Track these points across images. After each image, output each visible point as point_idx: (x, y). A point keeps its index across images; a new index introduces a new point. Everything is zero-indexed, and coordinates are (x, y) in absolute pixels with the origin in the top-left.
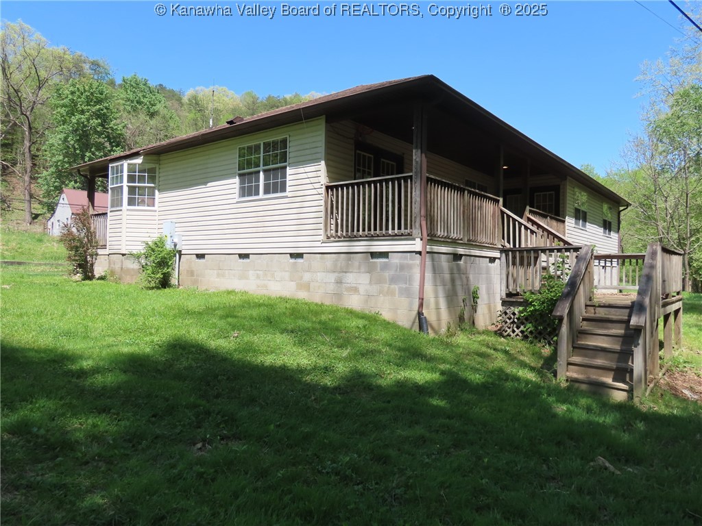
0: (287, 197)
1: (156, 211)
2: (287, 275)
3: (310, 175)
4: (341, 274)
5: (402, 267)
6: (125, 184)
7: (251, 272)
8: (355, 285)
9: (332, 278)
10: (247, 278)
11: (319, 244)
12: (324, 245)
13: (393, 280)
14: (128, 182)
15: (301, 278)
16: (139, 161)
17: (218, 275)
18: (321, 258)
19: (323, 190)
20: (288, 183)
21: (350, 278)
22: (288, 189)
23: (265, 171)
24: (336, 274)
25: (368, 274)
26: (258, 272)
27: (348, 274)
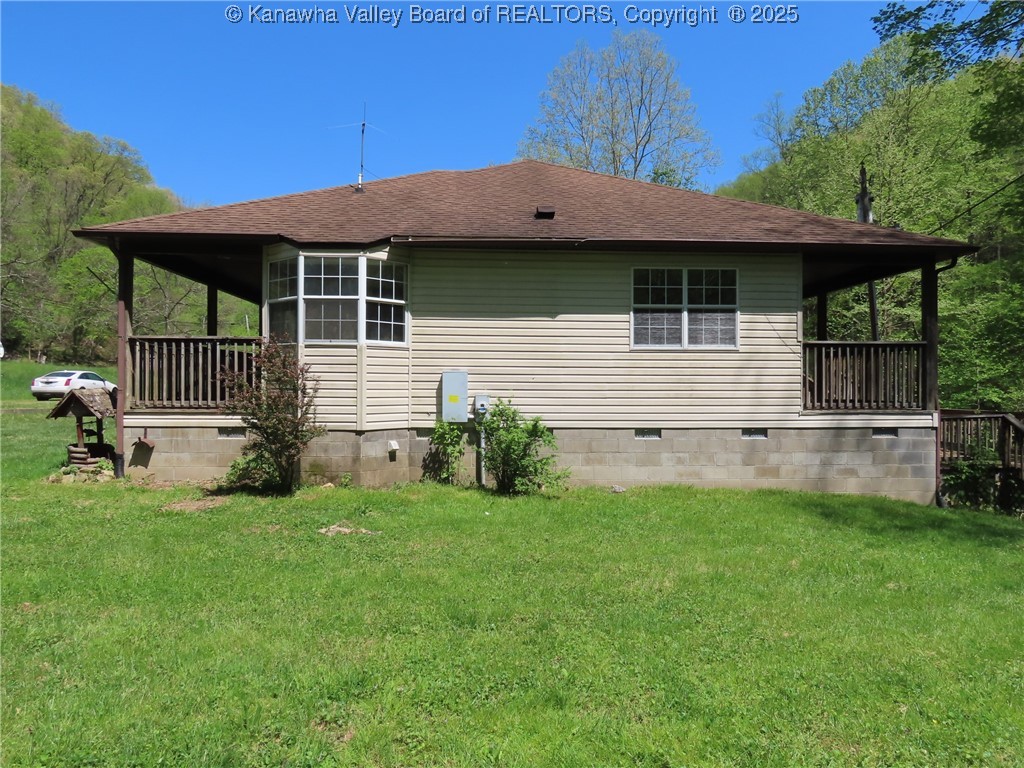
0: (737, 352)
1: (407, 349)
2: (738, 458)
3: (777, 326)
4: (830, 455)
5: (915, 444)
6: (363, 297)
7: (665, 456)
8: (852, 467)
9: (816, 459)
10: (657, 463)
11: (796, 416)
12: (802, 418)
13: (906, 459)
14: (368, 295)
15: (765, 461)
16: (382, 255)
17: (588, 462)
18: (798, 435)
19: (799, 349)
20: (739, 333)
21: (844, 459)
22: (739, 341)
23: (690, 311)
24: (823, 455)
25: (870, 453)
26: (681, 455)
27: (841, 454)
